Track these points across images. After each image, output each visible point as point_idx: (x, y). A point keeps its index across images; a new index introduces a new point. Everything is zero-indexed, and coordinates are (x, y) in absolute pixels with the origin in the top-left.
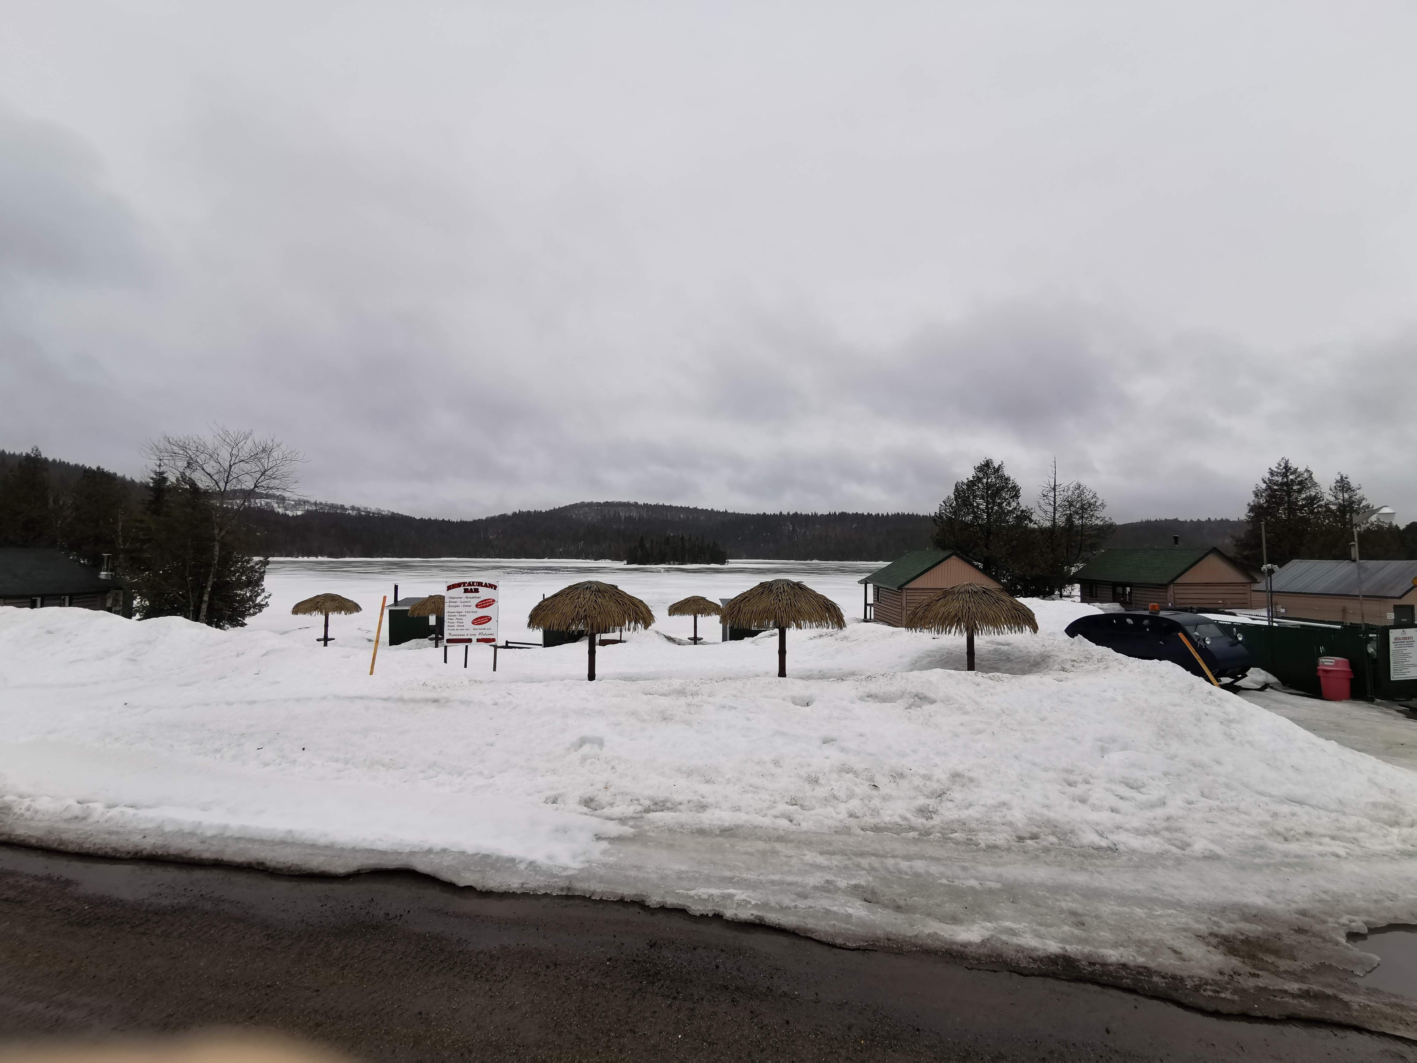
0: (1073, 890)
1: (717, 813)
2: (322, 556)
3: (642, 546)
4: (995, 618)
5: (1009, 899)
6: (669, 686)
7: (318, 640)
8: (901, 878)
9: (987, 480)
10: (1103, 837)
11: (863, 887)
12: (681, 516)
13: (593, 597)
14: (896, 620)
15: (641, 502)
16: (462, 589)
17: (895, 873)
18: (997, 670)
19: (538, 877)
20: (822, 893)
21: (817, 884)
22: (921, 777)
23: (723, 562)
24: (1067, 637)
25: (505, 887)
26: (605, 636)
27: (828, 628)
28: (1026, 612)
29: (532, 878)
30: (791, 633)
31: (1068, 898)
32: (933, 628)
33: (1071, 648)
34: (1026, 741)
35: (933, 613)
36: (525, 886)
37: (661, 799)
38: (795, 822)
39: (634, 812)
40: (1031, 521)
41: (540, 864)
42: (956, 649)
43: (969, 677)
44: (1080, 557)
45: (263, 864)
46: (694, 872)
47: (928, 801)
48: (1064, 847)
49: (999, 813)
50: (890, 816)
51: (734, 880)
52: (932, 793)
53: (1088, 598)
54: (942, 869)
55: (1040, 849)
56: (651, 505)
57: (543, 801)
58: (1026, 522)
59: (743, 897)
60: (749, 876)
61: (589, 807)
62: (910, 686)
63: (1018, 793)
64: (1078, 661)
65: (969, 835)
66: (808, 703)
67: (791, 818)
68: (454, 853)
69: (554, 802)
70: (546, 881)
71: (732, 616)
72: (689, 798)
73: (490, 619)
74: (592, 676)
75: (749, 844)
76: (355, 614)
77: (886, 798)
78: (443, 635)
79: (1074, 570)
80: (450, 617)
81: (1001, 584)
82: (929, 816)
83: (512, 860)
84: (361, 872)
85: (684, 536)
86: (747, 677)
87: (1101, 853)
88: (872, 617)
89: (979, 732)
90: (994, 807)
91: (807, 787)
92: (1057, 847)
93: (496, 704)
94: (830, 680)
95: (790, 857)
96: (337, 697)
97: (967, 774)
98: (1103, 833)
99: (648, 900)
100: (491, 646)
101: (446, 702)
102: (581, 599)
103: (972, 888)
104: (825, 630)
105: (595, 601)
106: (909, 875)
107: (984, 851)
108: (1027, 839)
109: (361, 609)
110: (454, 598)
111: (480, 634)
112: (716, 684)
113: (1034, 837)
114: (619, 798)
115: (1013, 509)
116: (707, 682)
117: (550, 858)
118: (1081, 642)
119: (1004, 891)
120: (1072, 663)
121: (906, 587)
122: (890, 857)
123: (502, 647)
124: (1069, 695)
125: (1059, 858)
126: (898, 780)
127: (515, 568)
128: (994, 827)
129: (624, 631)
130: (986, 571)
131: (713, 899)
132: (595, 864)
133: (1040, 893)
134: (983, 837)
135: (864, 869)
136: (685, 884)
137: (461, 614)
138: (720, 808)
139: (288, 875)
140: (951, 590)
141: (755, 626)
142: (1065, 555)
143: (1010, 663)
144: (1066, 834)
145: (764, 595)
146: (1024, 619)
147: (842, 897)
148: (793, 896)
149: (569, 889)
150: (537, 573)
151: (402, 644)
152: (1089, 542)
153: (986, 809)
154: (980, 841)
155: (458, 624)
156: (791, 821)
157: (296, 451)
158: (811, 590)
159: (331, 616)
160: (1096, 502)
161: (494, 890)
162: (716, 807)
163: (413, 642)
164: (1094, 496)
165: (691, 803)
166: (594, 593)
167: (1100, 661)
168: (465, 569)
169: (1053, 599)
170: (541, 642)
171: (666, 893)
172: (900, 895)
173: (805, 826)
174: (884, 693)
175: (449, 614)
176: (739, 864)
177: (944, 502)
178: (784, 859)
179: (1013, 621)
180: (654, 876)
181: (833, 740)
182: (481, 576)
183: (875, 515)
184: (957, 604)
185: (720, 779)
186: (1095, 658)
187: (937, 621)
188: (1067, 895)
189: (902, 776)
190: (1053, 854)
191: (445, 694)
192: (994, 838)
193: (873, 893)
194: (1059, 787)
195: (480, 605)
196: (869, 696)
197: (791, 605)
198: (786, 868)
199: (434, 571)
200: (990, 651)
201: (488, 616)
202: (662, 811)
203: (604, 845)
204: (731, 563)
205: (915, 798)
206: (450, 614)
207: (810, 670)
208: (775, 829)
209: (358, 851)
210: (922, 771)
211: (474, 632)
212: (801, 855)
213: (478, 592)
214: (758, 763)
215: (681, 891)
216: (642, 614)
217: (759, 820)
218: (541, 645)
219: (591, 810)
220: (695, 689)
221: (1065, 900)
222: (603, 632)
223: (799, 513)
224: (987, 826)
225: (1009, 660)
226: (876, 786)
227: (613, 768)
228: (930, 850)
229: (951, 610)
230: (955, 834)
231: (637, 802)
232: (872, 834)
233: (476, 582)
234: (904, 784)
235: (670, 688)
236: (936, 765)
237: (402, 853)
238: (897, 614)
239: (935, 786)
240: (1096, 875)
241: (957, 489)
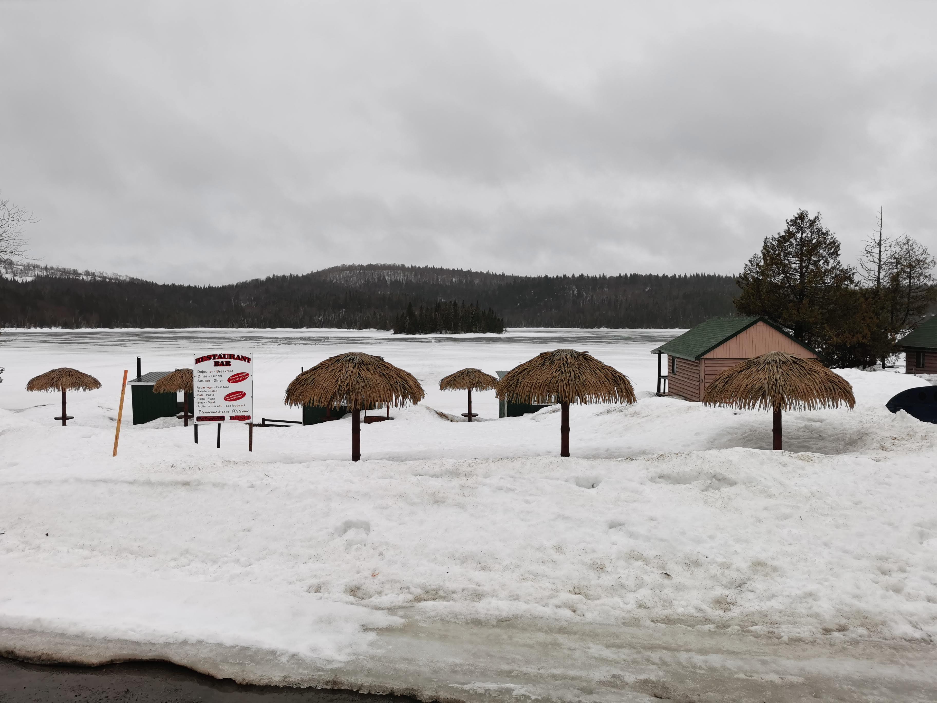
0: (881, 684)
1: (494, 602)
2: (56, 326)
3: (410, 313)
4: (806, 392)
5: (811, 694)
6: (441, 467)
7: (56, 419)
8: (695, 673)
9: (802, 234)
10: (917, 628)
11: (653, 682)
12: (454, 280)
13: (356, 370)
14: (694, 394)
15: (408, 265)
16: (212, 362)
17: (688, 667)
18: (808, 449)
19: (301, 670)
20: (608, 688)
21: (603, 679)
22: (719, 566)
23: (500, 331)
24: (888, 412)
25: (266, 681)
26: (371, 413)
27: (616, 402)
28: (842, 384)
29: (294, 672)
30: (575, 409)
31: (875, 692)
32: (734, 403)
33: (892, 424)
34: (837, 527)
35: (734, 386)
36: (288, 679)
37: (433, 587)
38: (578, 612)
39: (404, 602)
40: (852, 282)
41: (303, 656)
42: (760, 426)
43: (775, 457)
44: (907, 322)
45: (12, 652)
46: (468, 665)
47: (725, 592)
48: (874, 639)
49: (805, 605)
50: (684, 607)
51: (513, 674)
52: (731, 584)
53: (914, 368)
54: (740, 663)
55: (848, 642)
56: (419, 268)
57: (306, 590)
58: (846, 283)
59: (522, 692)
60: (529, 669)
61: (355, 596)
62: (707, 467)
63: (826, 583)
64: (899, 438)
65: (771, 627)
66: (593, 485)
67: (575, 608)
68: (210, 645)
69: (317, 591)
70: (309, 675)
71: (510, 390)
72: (462, 586)
73: (244, 395)
74: (356, 456)
75: (529, 635)
76: (95, 391)
77: (679, 588)
78: (192, 412)
79: (899, 337)
80: (199, 393)
81: (814, 352)
82: (726, 608)
83: (273, 653)
84: (115, 663)
85: (457, 301)
86: (526, 456)
87: (914, 645)
88: (667, 391)
89: (786, 517)
90: (800, 598)
91: (592, 574)
92: (867, 639)
93: (252, 486)
94: (618, 459)
95: (573, 650)
96: (79, 480)
97: (770, 562)
98: (917, 624)
99: (419, 694)
100: (246, 424)
101: (198, 485)
102: (343, 372)
103: (772, 683)
104: (613, 405)
105: (359, 374)
106: (703, 669)
107: (787, 644)
108: (835, 631)
109: (100, 385)
110: (204, 372)
111: (233, 411)
112: (492, 464)
113: (842, 629)
114: (387, 586)
115: (832, 268)
116: (482, 462)
117: (314, 650)
118: (903, 417)
119: (806, 685)
120: (893, 441)
121: (705, 356)
122: (683, 650)
123: (258, 425)
124: (888, 477)
125: (868, 651)
126: (693, 568)
127: (271, 338)
128: (799, 619)
129: (390, 407)
130: (797, 338)
131: (489, 693)
132: (361, 657)
133: (845, 687)
134: (785, 630)
135: (654, 664)
136: (459, 677)
137: (212, 389)
138: (497, 596)
139: (38, 665)
140: (756, 360)
141: (535, 401)
142: (890, 319)
143: (823, 441)
144: (876, 625)
145: (545, 367)
146: (839, 392)
147: (629, 693)
148: (577, 692)
149: (334, 682)
150: (295, 344)
151: (148, 423)
152: (916, 305)
153: (791, 600)
154: (782, 634)
155: (209, 400)
156: (574, 611)
157: (23, 211)
158: (596, 360)
159: (68, 393)
160: (926, 259)
161: (254, 684)
162: (493, 596)
163: (160, 421)
164: (925, 251)
165: (465, 592)
166: (357, 366)
167: (924, 438)
168: (215, 340)
169: (874, 370)
170: (301, 419)
171: (439, 687)
172: (694, 690)
173: (589, 616)
174: (678, 473)
175: (198, 389)
176: (518, 657)
177: (750, 261)
178: (567, 652)
179: (827, 394)
180: (426, 669)
181: (620, 524)
182: (234, 348)
183: (672, 277)
184: (762, 376)
185: (497, 566)
186: (918, 435)
187: (739, 395)
188: (874, 688)
189: (697, 564)
190: (861, 646)
191: (197, 476)
192: (798, 630)
193: (665, 688)
194: (872, 576)
195: (233, 379)
196: (661, 477)
197: (575, 378)
198: (570, 662)
199: (181, 342)
200: (800, 428)
201: (241, 392)
202: (434, 599)
203: (372, 636)
204: (508, 332)
205: (712, 588)
206: (200, 390)
207: (597, 449)
208: (556, 620)
209: (109, 641)
210: (720, 559)
211: (227, 409)
212: (585, 648)
213: (230, 365)
214: (538, 549)
215: (455, 685)
216: (410, 387)
217: (539, 610)
218: (300, 423)
219: (357, 599)
220: (469, 469)
221: (872, 694)
222: (368, 407)
223: (585, 275)
224: (790, 618)
225: (821, 438)
226: (668, 575)
227: (381, 554)
228: (727, 644)
229: (756, 382)
230: (756, 627)
231: (407, 590)
232: (663, 626)
233: (228, 355)
234: (700, 572)
235: (442, 468)
236: (736, 553)
237: (155, 644)
238: (695, 387)
239: (734, 575)
240: (907, 668)
241: (766, 247)
